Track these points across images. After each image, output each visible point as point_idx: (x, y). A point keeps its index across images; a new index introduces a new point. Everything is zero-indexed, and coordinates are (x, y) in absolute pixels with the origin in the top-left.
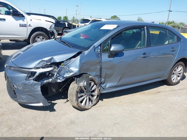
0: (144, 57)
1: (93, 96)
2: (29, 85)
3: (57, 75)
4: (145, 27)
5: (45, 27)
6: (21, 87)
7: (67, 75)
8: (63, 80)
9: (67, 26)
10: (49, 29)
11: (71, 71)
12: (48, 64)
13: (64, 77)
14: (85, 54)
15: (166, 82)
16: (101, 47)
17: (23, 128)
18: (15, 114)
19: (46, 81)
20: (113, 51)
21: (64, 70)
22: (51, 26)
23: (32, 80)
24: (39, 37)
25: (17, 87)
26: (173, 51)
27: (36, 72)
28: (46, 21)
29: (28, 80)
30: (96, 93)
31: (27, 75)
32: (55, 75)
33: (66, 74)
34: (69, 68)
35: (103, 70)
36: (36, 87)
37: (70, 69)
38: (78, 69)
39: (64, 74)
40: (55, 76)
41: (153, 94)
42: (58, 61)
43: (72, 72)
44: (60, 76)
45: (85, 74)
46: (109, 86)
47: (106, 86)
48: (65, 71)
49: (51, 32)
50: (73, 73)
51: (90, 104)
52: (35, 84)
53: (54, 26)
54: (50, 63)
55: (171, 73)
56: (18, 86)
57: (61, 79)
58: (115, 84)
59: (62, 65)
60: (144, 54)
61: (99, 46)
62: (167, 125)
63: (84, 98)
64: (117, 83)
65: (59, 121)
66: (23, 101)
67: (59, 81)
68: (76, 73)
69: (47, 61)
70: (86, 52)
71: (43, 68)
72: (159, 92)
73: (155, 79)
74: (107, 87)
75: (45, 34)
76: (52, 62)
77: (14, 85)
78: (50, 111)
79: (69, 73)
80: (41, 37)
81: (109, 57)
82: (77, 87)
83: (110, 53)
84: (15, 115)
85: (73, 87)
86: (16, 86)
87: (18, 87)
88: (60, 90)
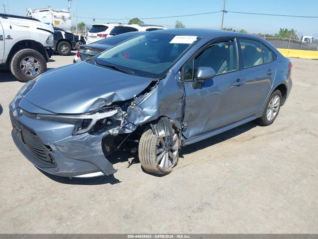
0: (238, 86)
1: (172, 151)
2: (81, 143)
3: (124, 122)
4: (235, 39)
5: (37, 40)
6: (65, 147)
7: (140, 121)
8: (134, 129)
9: (64, 38)
10: (45, 45)
11: (144, 115)
12: (108, 105)
13: (135, 124)
14: (164, 84)
15: (261, 122)
16: (181, 71)
17: (83, 216)
18: (54, 196)
19: (104, 133)
20: (201, 79)
21: (135, 112)
22: (48, 39)
23: (87, 134)
24: (27, 60)
25: (57, 148)
26: (270, 74)
27: (91, 120)
28: (38, 28)
29: (77, 134)
30: (176, 146)
31: (73, 126)
32: (122, 122)
33: (138, 119)
34: (142, 109)
35: (187, 109)
36: (94, 144)
37: (144, 110)
38: (156, 110)
39: (135, 120)
40: (123, 124)
41: (248, 140)
42: (124, 99)
43: (147, 115)
44: (129, 123)
45: (163, 116)
46: (192, 133)
47: (188, 134)
48: (136, 115)
49: (49, 48)
50: (149, 117)
51: (171, 164)
52: (93, 140)
53: (52, 38)
54: (111, 103)
55: (267, 108)
56: (60, 146)
57: (131, 128)
58: (201, 130)
59: (132, 104)
60: (238, 80)
61: (179, 71)
62: (284, 181)
63: (163, 156)
64: (203, 128)
65: (135, 196)
66: (69, 172)
67: (128, 131)
68: (153, 116)
69: (106, 100)
70: (165, 81)
71: (101, 111)
72: (254, 137)
73: (244, 119)
74: (190, 135)
75: (38, 53)
76: (113, 101)
77: (51, 146)
78: (112, 183)
79: (142, 117)
80: (32, 59)
81: (195, 88)
82: (156, 139)
83: (196, 82)
84: (56, 198)
85: (147, 140)
86: (54, 147)
87: (60, 148)
88: (118, 147)
